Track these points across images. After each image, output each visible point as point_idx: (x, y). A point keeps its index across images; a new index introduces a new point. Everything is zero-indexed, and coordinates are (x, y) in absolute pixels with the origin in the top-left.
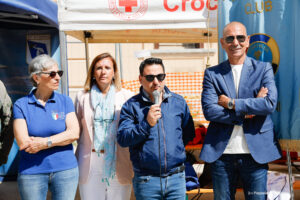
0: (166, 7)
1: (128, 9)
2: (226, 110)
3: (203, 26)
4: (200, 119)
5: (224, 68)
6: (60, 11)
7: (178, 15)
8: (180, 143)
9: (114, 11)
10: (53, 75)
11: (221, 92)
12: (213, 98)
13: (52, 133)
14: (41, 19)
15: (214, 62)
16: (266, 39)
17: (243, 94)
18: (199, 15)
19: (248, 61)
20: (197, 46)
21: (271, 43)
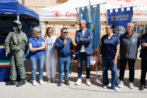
0: (66, 15)
1: (57, 16)
2: (80, 41)
3: (75, 20)
4: (75, 44)
5: (81, 31)
6: (40, 16)
7: (69, 17)
8: (70, 50)
9: (53, 16)
10: (38, 32)
11: (79, 37)
12: (78, 38)
13: (38, 47)
14: (35, 18)
15: (78, 29)
16: (91, 24)
17: (85, 37)
18: (75, 18)
19: (86, 29)
20: (74, 26)
21: (92, 25)
